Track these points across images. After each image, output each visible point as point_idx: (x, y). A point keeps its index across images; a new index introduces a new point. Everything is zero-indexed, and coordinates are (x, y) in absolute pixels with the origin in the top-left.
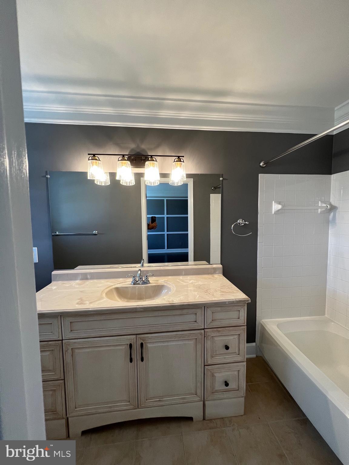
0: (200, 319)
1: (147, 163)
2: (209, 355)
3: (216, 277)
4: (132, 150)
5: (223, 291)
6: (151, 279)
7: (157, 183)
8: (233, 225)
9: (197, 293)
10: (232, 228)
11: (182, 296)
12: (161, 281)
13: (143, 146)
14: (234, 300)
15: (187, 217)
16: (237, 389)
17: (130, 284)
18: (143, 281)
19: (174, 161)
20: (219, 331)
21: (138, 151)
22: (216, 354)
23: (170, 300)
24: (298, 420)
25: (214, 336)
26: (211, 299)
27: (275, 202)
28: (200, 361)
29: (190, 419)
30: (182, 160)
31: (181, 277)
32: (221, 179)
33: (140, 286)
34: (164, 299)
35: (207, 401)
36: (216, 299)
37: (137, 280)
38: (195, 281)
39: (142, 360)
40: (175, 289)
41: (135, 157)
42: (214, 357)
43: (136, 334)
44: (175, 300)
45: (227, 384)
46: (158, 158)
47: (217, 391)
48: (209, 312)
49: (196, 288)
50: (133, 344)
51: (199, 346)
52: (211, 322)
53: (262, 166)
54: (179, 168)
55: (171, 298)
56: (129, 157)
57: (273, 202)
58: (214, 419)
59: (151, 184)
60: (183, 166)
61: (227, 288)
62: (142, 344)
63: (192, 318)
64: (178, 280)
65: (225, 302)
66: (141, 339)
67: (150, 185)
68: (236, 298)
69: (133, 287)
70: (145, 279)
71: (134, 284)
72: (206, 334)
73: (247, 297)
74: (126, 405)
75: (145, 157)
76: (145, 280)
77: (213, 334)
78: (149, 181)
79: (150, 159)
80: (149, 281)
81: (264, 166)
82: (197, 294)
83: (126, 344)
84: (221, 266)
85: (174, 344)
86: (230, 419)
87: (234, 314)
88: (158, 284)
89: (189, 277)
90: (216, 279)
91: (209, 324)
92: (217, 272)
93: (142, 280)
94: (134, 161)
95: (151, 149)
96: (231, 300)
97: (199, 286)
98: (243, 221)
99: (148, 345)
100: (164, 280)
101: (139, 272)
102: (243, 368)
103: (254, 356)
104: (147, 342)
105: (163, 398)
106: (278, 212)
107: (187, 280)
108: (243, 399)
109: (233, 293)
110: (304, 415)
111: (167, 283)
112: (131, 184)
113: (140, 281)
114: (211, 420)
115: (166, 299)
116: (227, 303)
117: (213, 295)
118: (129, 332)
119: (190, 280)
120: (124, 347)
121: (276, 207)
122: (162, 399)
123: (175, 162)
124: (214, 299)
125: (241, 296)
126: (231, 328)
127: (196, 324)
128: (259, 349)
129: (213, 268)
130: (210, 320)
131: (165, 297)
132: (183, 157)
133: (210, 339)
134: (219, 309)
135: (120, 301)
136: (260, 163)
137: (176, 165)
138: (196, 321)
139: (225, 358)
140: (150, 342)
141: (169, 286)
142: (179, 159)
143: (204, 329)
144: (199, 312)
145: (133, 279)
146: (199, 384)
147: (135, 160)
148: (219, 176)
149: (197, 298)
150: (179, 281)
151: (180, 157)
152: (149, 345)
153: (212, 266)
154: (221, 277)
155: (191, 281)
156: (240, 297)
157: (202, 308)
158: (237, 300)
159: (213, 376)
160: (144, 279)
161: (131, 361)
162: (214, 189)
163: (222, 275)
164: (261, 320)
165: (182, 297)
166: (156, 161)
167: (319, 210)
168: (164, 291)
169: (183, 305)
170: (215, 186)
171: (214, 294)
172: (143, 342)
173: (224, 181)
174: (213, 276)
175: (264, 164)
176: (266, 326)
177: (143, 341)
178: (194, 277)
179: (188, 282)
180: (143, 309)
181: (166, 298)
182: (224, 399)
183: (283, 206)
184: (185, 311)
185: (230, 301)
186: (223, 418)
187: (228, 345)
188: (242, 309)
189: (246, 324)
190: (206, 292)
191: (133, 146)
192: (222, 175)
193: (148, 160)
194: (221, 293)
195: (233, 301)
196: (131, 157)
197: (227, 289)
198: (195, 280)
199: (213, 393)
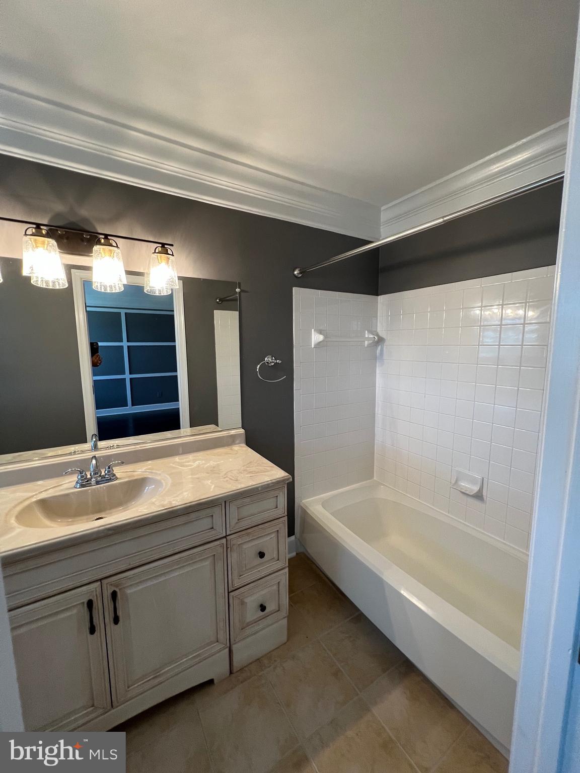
0: (218, 521)
1: (96, 248)
2: (236, 573)
3: (236, 449)
4: (57, 216)
5: (251, 471)
6: (118, 471)
7: (119, 288)
8: (259, 366)
9: (210, 481)
10: (257, 370)
11: (186, 491)
12: (139, 470)
13: (84, 212)
14: (270, 482)
15: (174, 347)
16: (278, 609)
17: (71, 488)
18: (103, 477)
19: (155, 252)
20: (248, 534)
21: (73, 219)
22: (246, 570)
23: (166, 503)
24: (352, 619)
25: (241, 544)
26: (234, 488)
27: (314, 330)
28: (221, 589)
29: (211, 682)
30: (169, 252)
31: (177, 459)
32: (238, 290)
33: (98, 488)
34: (153, 503)
35: (235, 644)
36: (243, 486)
37: (89, 476)
38: (203, 462)
39: (116, 620)
40: (170, 481)
41: (65, 231)
42: (242, 575)
43: (101, 580)
44: (174, 500)
45: (263, 608)
46: (120, 242)
47: (248, 624)
48: (233, 509)
49: (208, 473)
50: (94, 600)
51: (220, 566)
52: (237, 523)
53: (297, 275)
54: (163, 264)
55: (167, 498)
56: (50, 229)
57: (313, 330)
58: (245, 667)
59: (105, 289)
60: (172, 261)
61: (256, 465)
62: (114, 595)
63: (205, 523)
64: (171, 465)
65: (257, 488)
66: (111, 585)
67: (103, 291)
68: (272, 479)
69: (81, 491)
70: (106, 472)
71: (82, 486)
72: (229, 542)
73: (287, 474)
74: (87, 714)
75: (91, 235)
76: (106, 475)
77: (240, 541)
78: (101, 283)
79: (103, 241)
80: (114, 475)
81: (300, 275)
82: (210, 483)
83: (80, 603)
84: (242, 431)
85: (177, 574)
86: (268, 655)
87: (269, 503)
88: (135, 478)
89: (191, 457)
90: (236, 454)
91: (234, 527)
92: (237, 442)
93: (100, 475)
94: (65, 241)
95: (103, 221)
96: (266, 483)
97: (211, 469)
98: (273, 358)
99: (126, 591)
100: (145, 468)
101: (94, 462)
102: (284, 577)
103: (294, 554)
104: (124, 588)
105: (161, 671)
106: (319, 345)
107: (188, 462)
108: (286, 620)
109: (267, 472)
110: (358, 610)
111: (152, 472)
112: (57, 285)
113: (94, 478)
114: (241, 670)
115: (156, 503)
116: (260, 489)
117: (237, 480)
118: (86, 580)
119: (194, 461)
120: (75, 611)
121: (316, 338)
122: (158, 673)
123: (155, 254)
124: (239, 486)
125: (279, 474)
126: (266, 525)
127: (213, 532)
128: (301, 542)
129: (232, 435)
130: (234, 521)
131: (154, 500)
132: (172, 245)
133: (237, 548)
134: (247, 500)
135: (55, 526)
136: (294, 271)
137: (159, 258)
138: (212, 528)
139: (259, 571)
140: (131, 585)
141: (158, 478)
142: (164, 248)
143: (225, 537)
144: (217, 512)
145: (79, 477)
146: (221, 624)
147: (67, 238)
148: (233, 285)
149: (212, 490)
150: (174, 465)
151: (166, 246)
152: (129, 591)
153: (230, 433)
154: (244, 449)
155: (197, 462)
156: (278, 476)
157: (221, 504)
158: (273, 481)
159: (243, 603)
160: (103, 474)
161: (92, 630)
162: (220, 301)
163: (244, 445)
164: (301, 501)
165: (185, 494)
166: (117, 247)
167: (366, 343)
168: (148, 489)
169: (190, 507)
170: (222, 297)
171: (239, 478)
172: (116, 589)
173: (242, 293)
174: (231, 449)
175: (300, 273)
176: (309, 508)
177: (117, 586)
178: (200, 455)
179: (191, 465)
180: (113, 530)
181: (156, 501)
182: (260, 631)
183: (326, 337)
184: (193, 516)
185: (264, 485)
186: (258, 659)
187: (262, 551)
188: (281, 493)
189: (286, 513)
190: (225, 478)
191: (59, 207)
192: (239, 283)
193: (99, 243)
194: (249, 475)
195: (268, 484)
196: (57, 230)
197: (257, 467)
198: (202, 460)
199: (244, 628)
